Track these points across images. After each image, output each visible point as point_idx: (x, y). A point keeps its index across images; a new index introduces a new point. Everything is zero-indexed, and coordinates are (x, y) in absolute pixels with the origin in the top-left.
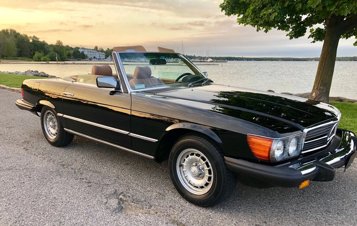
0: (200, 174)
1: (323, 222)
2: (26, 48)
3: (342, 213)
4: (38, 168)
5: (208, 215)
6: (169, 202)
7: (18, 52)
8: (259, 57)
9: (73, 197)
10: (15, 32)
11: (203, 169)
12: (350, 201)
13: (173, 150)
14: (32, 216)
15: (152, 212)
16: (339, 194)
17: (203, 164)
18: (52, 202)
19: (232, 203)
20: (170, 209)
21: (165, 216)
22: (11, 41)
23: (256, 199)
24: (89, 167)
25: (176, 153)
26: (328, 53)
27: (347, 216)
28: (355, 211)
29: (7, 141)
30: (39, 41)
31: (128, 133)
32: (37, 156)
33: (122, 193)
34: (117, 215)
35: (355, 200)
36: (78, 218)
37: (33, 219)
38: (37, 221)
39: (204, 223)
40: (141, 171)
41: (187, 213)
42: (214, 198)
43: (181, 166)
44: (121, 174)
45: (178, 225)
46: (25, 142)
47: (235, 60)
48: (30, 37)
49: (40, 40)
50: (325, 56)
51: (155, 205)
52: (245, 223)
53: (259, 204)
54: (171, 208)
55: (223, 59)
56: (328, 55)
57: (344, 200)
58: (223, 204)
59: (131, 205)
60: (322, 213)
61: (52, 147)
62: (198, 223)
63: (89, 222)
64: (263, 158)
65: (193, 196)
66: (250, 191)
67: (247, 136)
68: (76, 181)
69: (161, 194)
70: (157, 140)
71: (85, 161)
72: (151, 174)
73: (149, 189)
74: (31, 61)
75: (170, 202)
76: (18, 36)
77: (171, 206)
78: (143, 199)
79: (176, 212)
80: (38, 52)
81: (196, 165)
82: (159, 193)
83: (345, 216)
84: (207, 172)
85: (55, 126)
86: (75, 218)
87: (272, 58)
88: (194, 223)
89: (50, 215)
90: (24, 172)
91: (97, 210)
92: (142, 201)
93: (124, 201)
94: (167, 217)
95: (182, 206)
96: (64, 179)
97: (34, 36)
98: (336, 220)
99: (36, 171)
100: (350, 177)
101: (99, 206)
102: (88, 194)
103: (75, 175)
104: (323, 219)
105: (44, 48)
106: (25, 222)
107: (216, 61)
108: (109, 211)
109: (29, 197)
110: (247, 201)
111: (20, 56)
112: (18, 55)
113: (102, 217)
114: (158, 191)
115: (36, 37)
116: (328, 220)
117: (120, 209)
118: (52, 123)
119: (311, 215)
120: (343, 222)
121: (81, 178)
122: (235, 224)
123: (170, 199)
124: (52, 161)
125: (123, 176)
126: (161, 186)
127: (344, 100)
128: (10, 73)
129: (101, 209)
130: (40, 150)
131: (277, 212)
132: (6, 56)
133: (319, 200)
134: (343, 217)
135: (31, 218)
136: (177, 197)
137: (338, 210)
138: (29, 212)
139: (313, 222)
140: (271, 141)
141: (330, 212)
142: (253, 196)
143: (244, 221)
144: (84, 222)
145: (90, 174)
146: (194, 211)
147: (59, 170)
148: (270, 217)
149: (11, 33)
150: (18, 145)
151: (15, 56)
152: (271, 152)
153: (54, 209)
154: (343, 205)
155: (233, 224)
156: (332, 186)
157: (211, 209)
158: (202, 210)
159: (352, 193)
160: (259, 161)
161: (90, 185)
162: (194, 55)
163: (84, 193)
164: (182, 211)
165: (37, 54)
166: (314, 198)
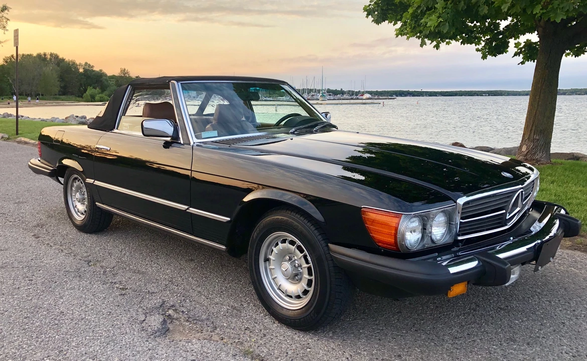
0: (296, 275)
1: (499, 357)
2: (74, 81)
3: (536, 343)
4: (47, 265)
5: (305, 343)
6: (245, 321)
7: (61, 87)
8: (450, 91)
9: (92, 311)
10: (56, 57)
11: (300, 266)
12: (554, 324)
13: (255, 234)
14: (19, 340)
15: (216, 338)
16: (538, 311)
17: (300, 258)
18: (56, 319)
19: (351, 324)
20: (244, 333)
21: (234, 345)
22: (50, 70)
23: (393, 317)
24: (129, 265)
25: (258, 238)
26: (543, 80)
27: (544, 348)
28: (560, 339)
29: (11, 223)
30: (94, 71)
31: (187, 207)
32: (51, 246)
33: (173, 306)
34: (156, 341)
35: (563, 321)
36: (91, 344)
37: (19, 345)
38: (24, 348)
39: (295, 356)
40: (211, 272)
41: (272, 339)
42: (316, 315)
43: (267, 260)
44: (178, 275)
45: (252, 358)
46: (38, 225)
47: (410, 96)
48: (80, 65)
49: (95, 69)
50: (540, 85)
51: (223, 326)
52: (365, 356)
53: (396, 326)
54: (247, 331)
55: (389, 94)
56: (543, 84)
57: (545, 321)
58: (336, 325)
59: (183, 326)
60: (500, 342)
61: (79, 233)
62: (286, 356)
63: (107, 352)
64: (387, 246)
65: (284, 312)
66: (384, 306)
67: (362, 209)
68: (104, 286)
69: (235, 308)
70: (229, 219)
71: (125, 254)
72: (226, 276)
73: (217, 300)
74: (79, 101)
75: (247, 321)
76: (61, 64)
77: (247, 327)
78: (204, 317)
79: (253, 338)
80: (91, 87)
81: (290, 259)
82: (232, 306)
83: (539, 347)
84: (306, 271)
85: (84, 199)
86: (85, 345)
87: (472, 91)
88: (280, 356)
89: (47, 339)
90: (24, 272)
91: (125, 332)
92: (202, 320)
93: (174, 319)
94: (238, 346)
95: (266, 328)
96: (84, 283)
97: (86, 63)
98: (523, 354)
99: (43, 271)
100: (564, 284)
101: (130, 326)
102: (116, 307)
103: (103, 277)
104: (501, 353)
105: (101, 81)
106: (5, 349)
107: (376, 97)
108: (144, 335)
109: (21, 311)
110: (376, 321)
111: (64, 94)
112: (61, 93)
113: (130, 343)
114: (232, 303)
115: (89, 65)
116: (509, 354)
117: (164, 331)
118: (80, 195)
119: (481, 346)
120: (533, 358)
121: (113, 281)
122: (348, 358)
123: (248, 317)
124: (72, 254)
125: (180, 279)
126: (237, 296)
127: (582, 157)
128: (43, 120)
129: (132, 331)
130: (58, 238)
131: (423, 339)
132: (42, 95)
133: (501, 320)
134: (536, 349)
135: (16, 343)
136: (261, 313)
137: (531, 337)
138: (15, 334)
139: (482, 357)
140: (398, 216)
141: (515, 341)
142: (389, 313)
143: (364, 354)
144: (99, 351)
145: (128, 275)
146: (284, 337)
147: (79, 269)
148: (409, 348)
149: (51, 59)
150: (26, 229)
151: (56, 95)
152: (399, 236)
153: (56, 331)
154: (540, 330)
155: (344, 359)
156: (529, 298)
157: (313, 334)
158: (298, 334)
159: (561, 311)
160: (383, 250)
161: (124, 292)
162: (342, 89)
163: (112, 306)
164: (265, 335)
165: (90, 91)
166: (492, 317)
